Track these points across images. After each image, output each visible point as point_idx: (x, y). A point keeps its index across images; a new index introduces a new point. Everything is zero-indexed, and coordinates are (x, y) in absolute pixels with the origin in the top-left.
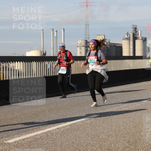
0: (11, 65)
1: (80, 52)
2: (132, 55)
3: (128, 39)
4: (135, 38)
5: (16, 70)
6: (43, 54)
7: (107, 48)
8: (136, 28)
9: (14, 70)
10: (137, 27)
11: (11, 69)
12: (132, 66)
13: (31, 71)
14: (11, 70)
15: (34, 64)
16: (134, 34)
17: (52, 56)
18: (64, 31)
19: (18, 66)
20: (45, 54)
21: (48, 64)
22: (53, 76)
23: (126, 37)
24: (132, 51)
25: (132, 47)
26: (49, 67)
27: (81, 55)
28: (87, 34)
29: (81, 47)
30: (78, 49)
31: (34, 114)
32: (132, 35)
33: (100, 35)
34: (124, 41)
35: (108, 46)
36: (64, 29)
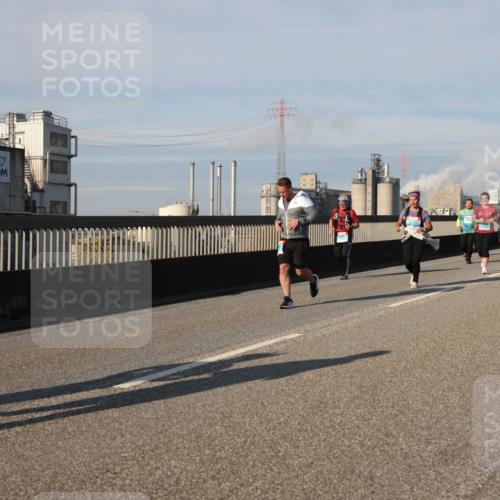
0: (129, 233)
1: (267, 208)
2: (369, 213)
3: (363, 181)
4: (377, 180)
5: (139, 244)
6: (193, 211)
7: (322, 199)
8: (379, 160)
9: (134, 244)
10: (382, 158)
11: (129, 241)
12: (369, 235)
13: (168, 245)
14: (129, 244)
15: (174, 231)
16: (374, 172)
17: (211, 215)
18: (235, 166)
19: (143, 235)
20: (197, 211)
21: (203, 232)
22: (211, 256)
23: (360, 178)
24: (369, 205)
25: (370, 197)
26: (203, 237)
27: (269, 214)
28: (281, 171)
29: (267, 197)
30: (264, 201)
31: (171, 332)
32: (370, 173)
33: (306, 174)
34: (356, 186)
35: (324, 197)
36: (235, 162)
